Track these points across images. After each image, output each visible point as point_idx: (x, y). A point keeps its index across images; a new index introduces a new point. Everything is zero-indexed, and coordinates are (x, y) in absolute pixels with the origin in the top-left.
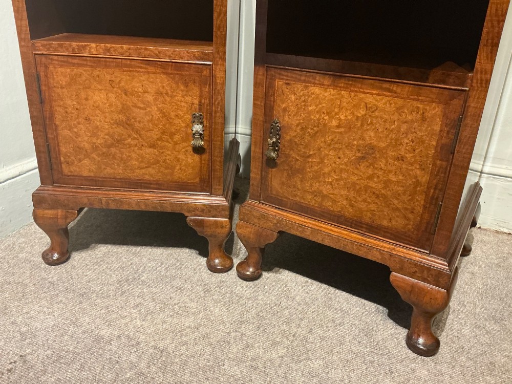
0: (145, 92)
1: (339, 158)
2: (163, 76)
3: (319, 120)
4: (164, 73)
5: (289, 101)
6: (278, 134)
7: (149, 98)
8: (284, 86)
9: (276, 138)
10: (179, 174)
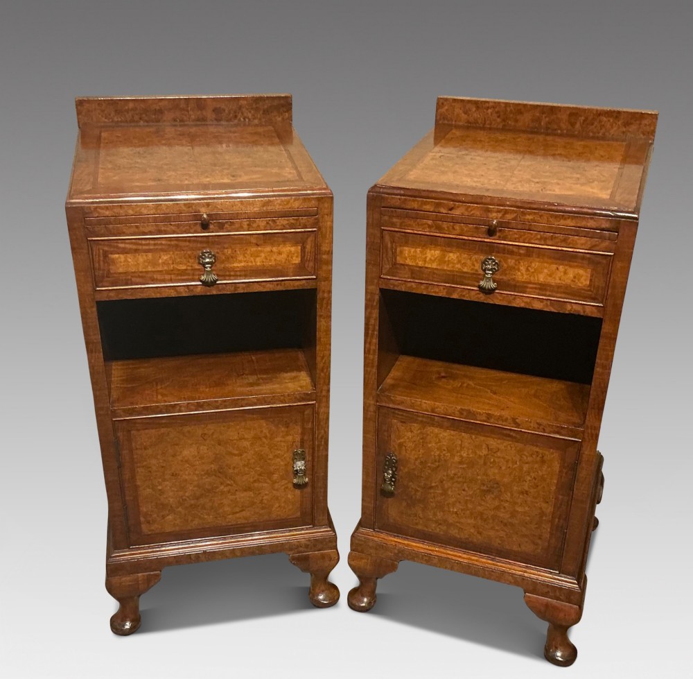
0: (242, 438)
1: (464, 490)
2: (262, 421)
3: (439, 456)
4: (262, 418)
5: (406, 438)
6: (394, 467)
7: (246, 444)
8: (399, 424)
9: (392, 470)
10: (277, 512)
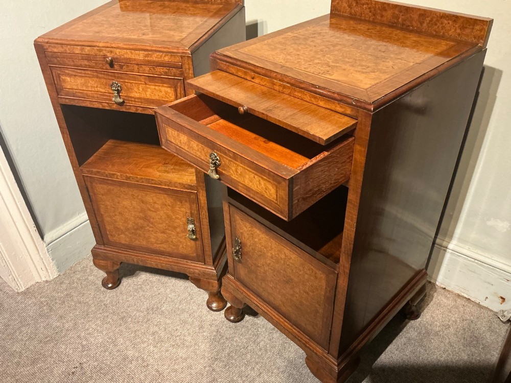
0: (155, 203)
1: (275, 276)
2: (166, 196)
3: (261, 249)
4: (166, 194)
5: (244, 230)
7: (158, 206)
8: (240, 220)
10: (182, 250)
